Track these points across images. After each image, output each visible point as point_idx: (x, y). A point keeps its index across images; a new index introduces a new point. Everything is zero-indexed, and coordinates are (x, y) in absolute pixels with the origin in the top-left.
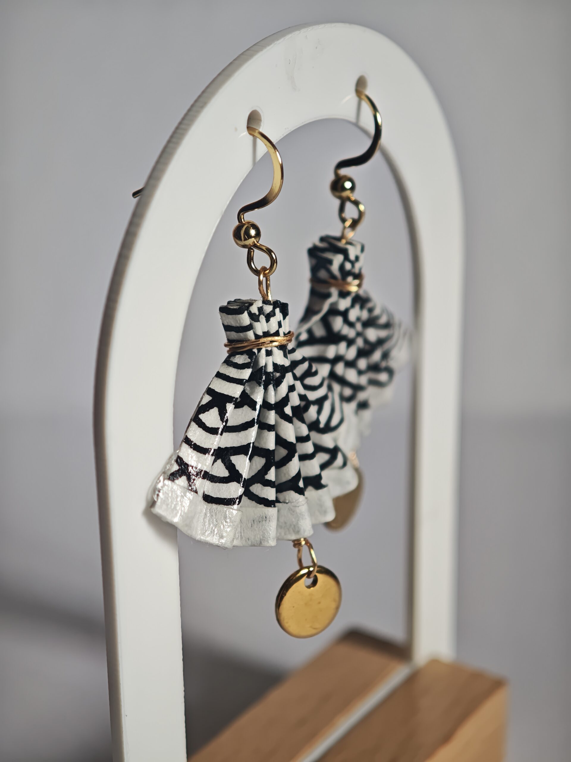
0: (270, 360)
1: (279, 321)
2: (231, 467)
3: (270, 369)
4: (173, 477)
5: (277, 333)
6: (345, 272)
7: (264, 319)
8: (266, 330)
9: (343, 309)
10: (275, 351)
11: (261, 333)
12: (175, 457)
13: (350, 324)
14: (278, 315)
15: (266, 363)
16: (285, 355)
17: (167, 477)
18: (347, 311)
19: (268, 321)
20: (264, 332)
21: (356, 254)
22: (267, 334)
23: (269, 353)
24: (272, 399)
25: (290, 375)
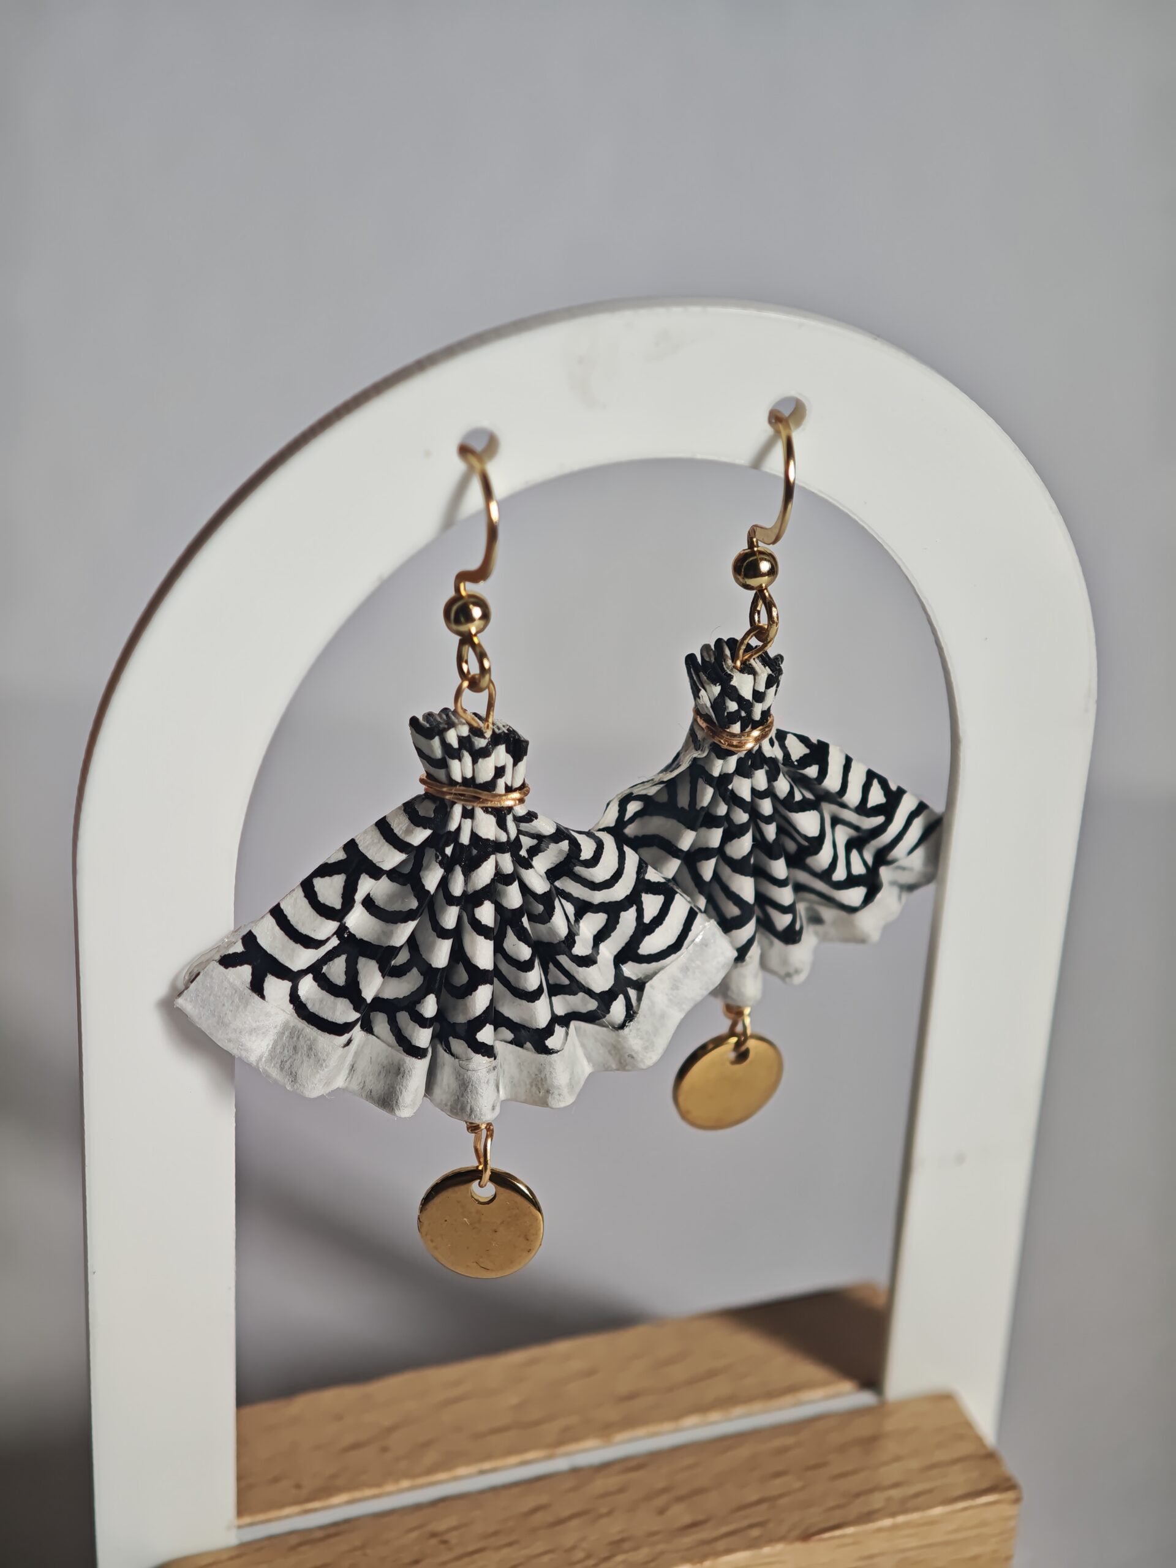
0: (467, 824)
1: (499, 765)
2: (352, 973)
3: (465, 839)
4: (229, 961)
5: (490, 786)
6: (726, 714)
7: (467, 758)
8: (469, 775)
9: (716, 773)
10: (479, 813)
11: (458, 778)
12: (245, 932)
13: (734, 800)
14: (501, 755)
15: (459, 829)
16: (502, 824)
17: (218, 957)
18: (726, 778)
19: (475, 762)
20: (464, 778)
21: (756, 688)
22: (470, 782)
23: (468, 814)
24: (457, 887)
25: (506, 857)
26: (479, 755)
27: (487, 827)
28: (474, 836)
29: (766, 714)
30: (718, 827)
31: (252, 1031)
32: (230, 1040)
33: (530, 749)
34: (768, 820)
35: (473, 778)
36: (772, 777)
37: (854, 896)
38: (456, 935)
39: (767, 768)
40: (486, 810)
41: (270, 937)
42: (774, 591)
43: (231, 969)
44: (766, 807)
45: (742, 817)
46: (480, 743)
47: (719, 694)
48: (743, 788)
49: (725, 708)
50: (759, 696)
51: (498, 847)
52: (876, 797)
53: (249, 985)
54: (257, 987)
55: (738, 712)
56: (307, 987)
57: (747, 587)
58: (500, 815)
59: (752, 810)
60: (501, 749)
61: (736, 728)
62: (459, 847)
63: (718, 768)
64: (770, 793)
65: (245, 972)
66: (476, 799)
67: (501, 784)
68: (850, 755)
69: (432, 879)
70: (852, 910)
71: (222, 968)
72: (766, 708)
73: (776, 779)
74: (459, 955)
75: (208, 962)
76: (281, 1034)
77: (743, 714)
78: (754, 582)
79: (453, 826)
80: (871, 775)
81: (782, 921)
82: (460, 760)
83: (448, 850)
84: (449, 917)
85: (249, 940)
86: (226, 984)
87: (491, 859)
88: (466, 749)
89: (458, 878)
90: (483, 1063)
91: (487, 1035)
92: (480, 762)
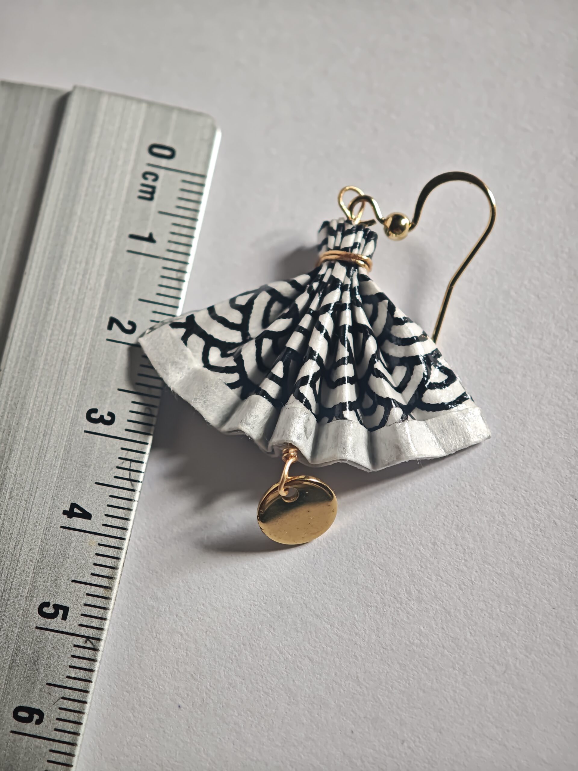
4: (175, 325)
5: (348, 250)
7: (339, 234)
17: (170, 323)
25: (347, 294)
26: (346, 233)
28: (332, 278)
35: (340, 246)
38: (307, 334)
40: (342, 263)
43: (175, 329)
46: (349, 227)
51: (344, 287)
54: (185, 339)
56: (215, 355)
58: (350, 268)
60: (361, 233)
65: (182, 331)
67: (356, 251)
69: (302, 301)
71: (170, 327)
75: (164, 324)
76: (190, 374)
79: (321, 273)
82: (336, 237)
83: (315, 285)
84: (306, 322)
85: (191, 319)
86: (168, 335)
87: (338, 291)
88: (340, 231)
89: (317, 300)
90: (300, 406)
91: (307, 391)
92: (346, 238)
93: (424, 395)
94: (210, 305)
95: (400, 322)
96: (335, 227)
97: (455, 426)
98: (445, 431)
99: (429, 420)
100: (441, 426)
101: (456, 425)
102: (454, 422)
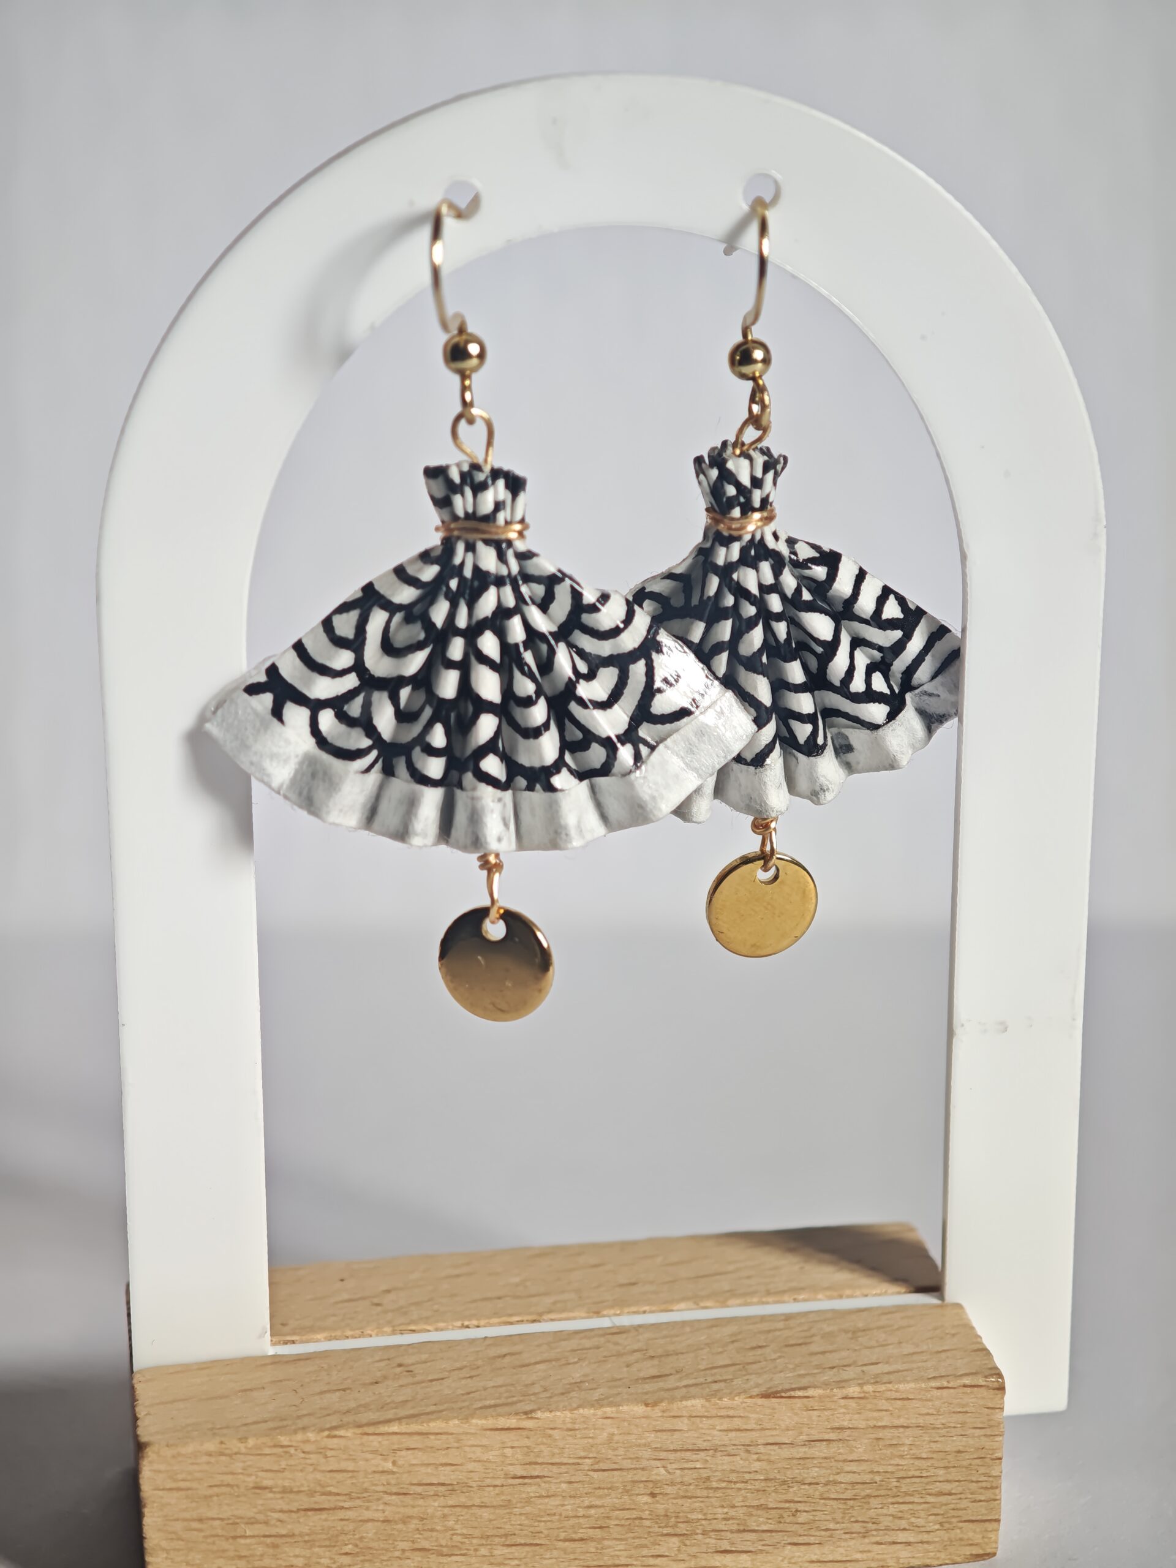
0: (470, 558)
1: (499, 500)
2: (368, 708)
3: (468, 573)
4: (253, 689)
5: (490, 518)
6: (725, 500)
7: (468, 492)
8: (470, 510)
9: (720, 561)
10: (480, 546)
11: (461, 513)
12: (268, 664)
13: (741, 592)
14: (499, 491)
15: (462, 564)
16: (501, 557)
17: (243, 687)
18: (730, 567)
19: (475, 496)
20: (466, 514)
21: (754, 474)
22: (470, 517)
23: (470, 548)
24: (462, 622)
25: (508, 591)
26: (479, 488)
27: (488, 560)
28: (476, 569)
29: (765, 502)
30: (727, 619)
31: (273, 756)
32: (252, 763)
33: (528, 487)
34: (779, 617)
35: (474, 512)
36: (777, 572)
37: (877, 712)
38: (464, 667)
39: (772, 562)
40: (487, 542)
41: (291, 669)
42: (767, 380)
43: (255, 697)
44: (775, 603)
45: (750, 610)
46: (480, 477)
47: (717, 478)
48: (750, 579)
49: (725, 493)
50: (757, 483)
51: (499, 582)
52: (892, 610)
53: (270, 711)
54: (277, 713)
55: (736, 497)
56: (327, 720)
57: (743, 376)
58: (501, 547)
59: (760, 603)
60: (501, 483)
61: (736, 512)
62: (462, 580)
63: (721, 557)
64: (776, 588)
65: (267, 699)
66: (477, 530)
67: (501, 517)
68: (864, 568)
69: (439, 613)
70: (874, 727)
71: (246, 696)
72: (764, 496)
73: (781, 573)
74: (465, 686)
75: (234, 690)
76: (301, 763)
77: (742, 500)
78: (747, 370)
79: (457, 561)
80: (886, 592)
81: (803, 731)
82: (463, 495)
83: (454, 584)
84: (456, 649)
85: (273, 671)
86: (249, 710)
87: (493, 590)
88: (467, 484)
89: (463, 611)
90: (487, 792)
91: (492, 765)
92: (480, 496)
93: (652, 704)
94: (295, 640)
95: (593, 609)
96: (456, 478)
97: (706, 736)
98: (695, 749)
99: (669, 740)
100: (687, 743)
101: (708, 735)
102: (703, 730)
